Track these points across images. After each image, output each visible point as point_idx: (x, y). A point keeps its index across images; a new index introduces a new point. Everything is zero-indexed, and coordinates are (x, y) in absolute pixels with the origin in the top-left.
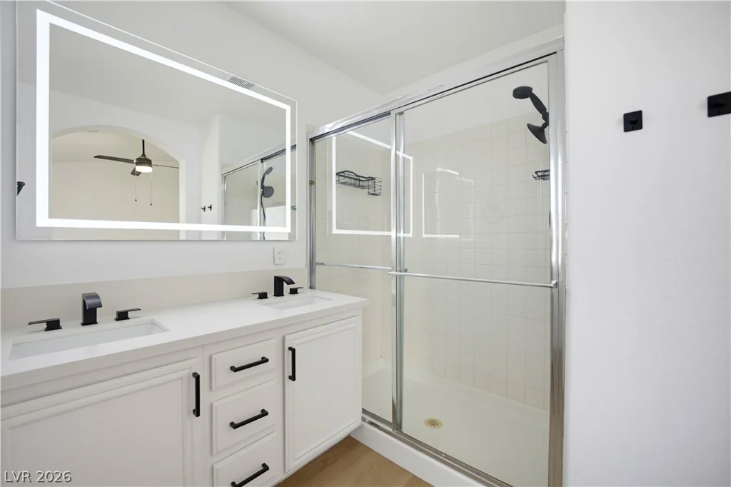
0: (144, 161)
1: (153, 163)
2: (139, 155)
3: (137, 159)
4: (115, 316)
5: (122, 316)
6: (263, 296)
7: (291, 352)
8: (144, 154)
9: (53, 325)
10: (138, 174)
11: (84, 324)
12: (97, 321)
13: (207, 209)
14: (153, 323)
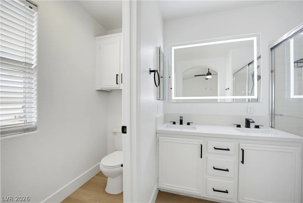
0: (209, 74)
1: (212, 74)
2: (207, 72)
3: (207, 74)
4: (187, 124)
5: (188, 124)
6: (239, 126)
7: (242, 151)
8: (209, 72)
9: (174, 123)
10: (207, 79)
11: (180, 124)
12: (183, 124)
13: (228, 90)
14: (195, 127)
